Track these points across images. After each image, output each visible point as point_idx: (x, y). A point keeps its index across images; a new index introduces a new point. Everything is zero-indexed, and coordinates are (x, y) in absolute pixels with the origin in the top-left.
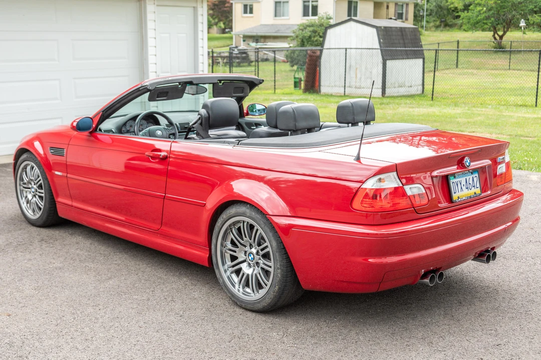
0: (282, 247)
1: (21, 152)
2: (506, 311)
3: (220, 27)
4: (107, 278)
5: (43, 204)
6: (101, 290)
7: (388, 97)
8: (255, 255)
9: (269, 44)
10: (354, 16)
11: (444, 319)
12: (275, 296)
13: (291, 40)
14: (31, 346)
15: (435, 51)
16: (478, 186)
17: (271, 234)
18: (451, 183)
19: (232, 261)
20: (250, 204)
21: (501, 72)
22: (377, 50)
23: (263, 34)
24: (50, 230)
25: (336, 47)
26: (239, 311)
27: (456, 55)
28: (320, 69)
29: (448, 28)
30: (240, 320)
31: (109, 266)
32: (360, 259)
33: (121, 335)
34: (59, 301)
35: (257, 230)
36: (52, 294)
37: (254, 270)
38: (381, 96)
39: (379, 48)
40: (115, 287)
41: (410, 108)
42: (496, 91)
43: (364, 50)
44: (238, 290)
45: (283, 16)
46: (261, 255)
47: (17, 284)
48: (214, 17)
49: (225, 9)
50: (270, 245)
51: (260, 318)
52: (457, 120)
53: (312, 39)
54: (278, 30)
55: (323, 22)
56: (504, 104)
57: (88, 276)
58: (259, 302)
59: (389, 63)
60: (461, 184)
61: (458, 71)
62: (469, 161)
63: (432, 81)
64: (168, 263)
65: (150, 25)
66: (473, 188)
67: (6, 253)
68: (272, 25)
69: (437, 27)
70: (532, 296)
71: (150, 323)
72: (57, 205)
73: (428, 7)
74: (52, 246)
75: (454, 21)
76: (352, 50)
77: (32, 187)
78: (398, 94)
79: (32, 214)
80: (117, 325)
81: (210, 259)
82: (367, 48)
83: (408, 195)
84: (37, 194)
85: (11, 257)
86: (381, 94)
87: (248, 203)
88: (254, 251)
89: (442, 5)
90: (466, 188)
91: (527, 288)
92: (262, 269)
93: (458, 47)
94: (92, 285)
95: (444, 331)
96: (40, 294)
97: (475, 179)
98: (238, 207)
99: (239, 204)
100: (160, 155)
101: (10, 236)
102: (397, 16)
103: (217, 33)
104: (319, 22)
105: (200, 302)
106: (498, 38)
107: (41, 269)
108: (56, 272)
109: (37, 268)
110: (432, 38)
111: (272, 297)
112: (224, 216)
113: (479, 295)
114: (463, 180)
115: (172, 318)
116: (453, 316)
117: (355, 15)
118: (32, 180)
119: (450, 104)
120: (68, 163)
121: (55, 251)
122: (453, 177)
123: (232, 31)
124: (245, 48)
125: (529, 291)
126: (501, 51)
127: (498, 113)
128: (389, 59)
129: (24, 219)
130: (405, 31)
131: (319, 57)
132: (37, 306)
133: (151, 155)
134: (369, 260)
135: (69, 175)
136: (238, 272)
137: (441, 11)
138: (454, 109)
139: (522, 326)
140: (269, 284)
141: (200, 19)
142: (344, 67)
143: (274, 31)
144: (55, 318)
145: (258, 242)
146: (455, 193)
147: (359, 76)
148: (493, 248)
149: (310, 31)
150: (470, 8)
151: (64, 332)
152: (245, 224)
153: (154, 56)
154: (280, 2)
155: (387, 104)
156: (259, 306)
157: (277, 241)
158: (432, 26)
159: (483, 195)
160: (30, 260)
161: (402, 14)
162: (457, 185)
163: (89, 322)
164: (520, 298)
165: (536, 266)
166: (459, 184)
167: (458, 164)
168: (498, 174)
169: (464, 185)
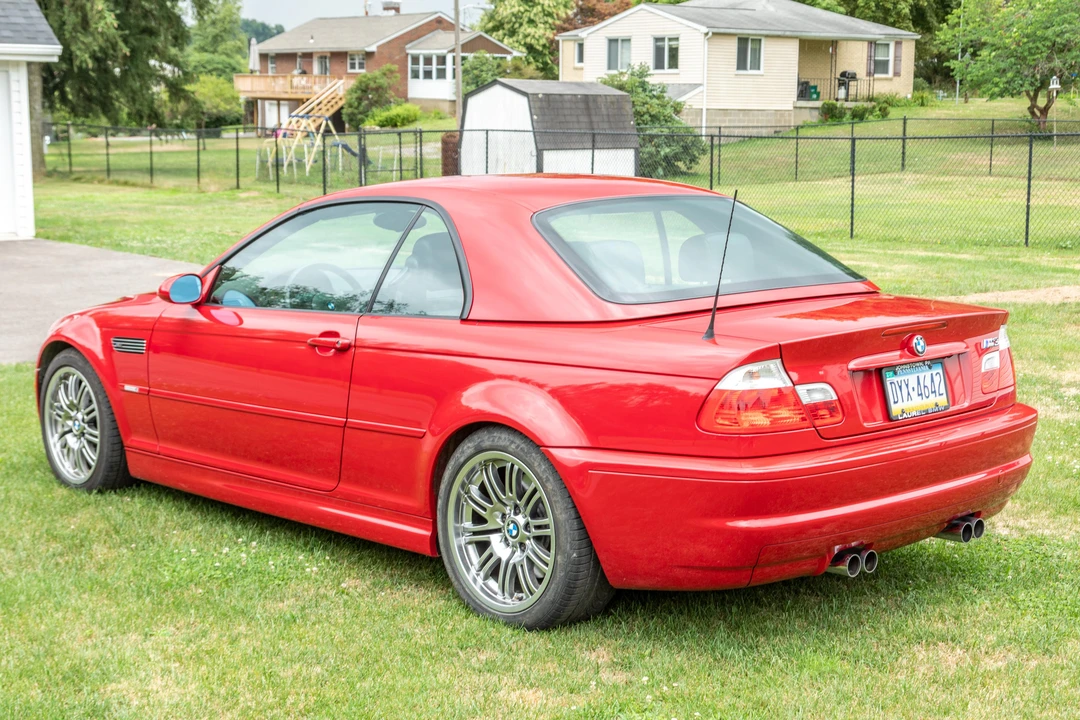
5: (95, 457)
16: (943, 390)
18: (888, 383)
22: (528, 133)
28: (460, 165)
37: (513, 554)
39: (531, 129)
44: (474, 580)
46: (533, 533)
59: (549, 155)
60: (907, 385)
62: (922, 343)
66: (932, 396)
72: (127, 453)
81: (434, 538)
83: (804, 402)
84: (84, 436)
88: (520, 520)
90: (919, 395)
97: (937, 379)
100: (337, 342)
106: (1038, 113)
114: (912, 379)
120: (150, 368)
122: (891, 373)
128: (549, 150)
130: (594, 101)
131: (459, 144)
133: (321, 343)
135: (152, 392)
145: (532, 510)
146: (895, 403)
148: (976, 514)
159: (952, 409)
161: (886, 62)
162: (900, 387)
166: (904, 386)
167: (902, 349)
168: (983, 370)
169: (913, 389)
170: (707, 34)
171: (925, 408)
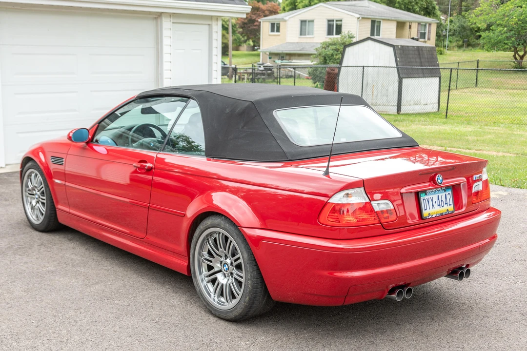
0: (253, 259)
1: (27, 160)
2: (477, 329)
3: (249, 44)
4: (95, 282)
5: (44, 210)
6: (87, 294)
7: (403, 114)
8: (230, 266)
9: (294, 61)
10: (376, 35)
11: (413, 334)
12: (246, 307)
13: (314, 58)
14: (8, 346)
15: (450, 70)
16: (451, 202)
17: (243, 246)
18: (422, 199)
19: (209, 271)
20: (225, 216)
21: (520, 92)
22: (393, 68)
23: (288, 52)
24: (51, 234)
25: (354, 65)
26: (213, 319)
27: (476, 74)
28: (338, 86)
29: (470, 48)
30: (212, 328)
31: (98, 272)
32: (326, 273)
33: (95, 339)
34: (44, 303)
35: (231, 242)
36: (40, 297)
37: (228, 280)
38: (396, 113)
39: (395, 66)
40: (100, 292)
41: (422, 125)
42: (512, 110)
43: (381, 68)
44: (214, 299)
45: (308, 35)
46: (234, 265)
47: (9, 286)
48: (244, 35)
49: (254, 27)
50: (242, 256)
51: (232, 328)
52: (467, 138)
53: (335, 57)
54: (303, 48)
55: (346, 41)
56: (516, 123)
57: (76, 280)
58: (231, 312)
59: (405, 81)
60: (432, 201)
61: (476, 90)
62: (441, 179)
63: (447, 99)
64: (155, 271)
65: (166, 41)
66: (445, 206)
67: (5, 256)
68: (297, 43)
69: (460, 47)
70: (507, 314)
71: (125, 327)
72: (57, 211)
73: (452, 27)
74: (49, 250)
75: (477, 41)
76: (369, 68)
77: (36, 194)
78: (413, 112)
79: (36, 219)
80: (94, 328)
81: (189, 267)
82: (383, 66)
83: (376, 210)
84: (39, 201)
85: (9, 259)
86: (396, 111)
87: (223, 215)
88: (228, 261)
89: (465, 25)
90: (438, 205)
91: (502, 307)
92: (235, 279)
93: (478, 67)
94: (79, 289)
95: (410, 347)
96: (28, 296)
97: (448, 197)
98: (214, 218)
99: (215, 216)
100: (146, 166)
101: (13, 239)
102: (419, 36)
103: (247, 50)
104: (341, 41)
105: (178, 309)
106: (518, 58)
107: (34, 272)
108: (48, 275)
109: (31, 271)
110: (453, 57)
111: (243, 307)
112: (201, 227)
113: (453, 311)
114: (435, 197)
115: (147, 324)
116: (422, 332)
117: (378, 34)
118: (36, 187)
119: (463, 123)
120: (66, 172)
121: (51, 255)
122: (424, 194)
123: (259, 49)
124: (271, 65)
125: (505, 309)
126: (520, 71)
127: (509, 132)
128: (405, 78)
129: (29, 224)
130: (422, 50)
131: (338, 74)
132: (23, 307)
133: (139, 166)
134: (335, 274)
135: (67, 184)
136: (214, 281)
137: (465, 31)
138: (466, 127)
139: (490, 345)
140: (241, 293)
141: (214, 36)
142: (361, 85)
143: (299, 49)
144: (37, 319)
145: (231, 253)
146: (425, 210)
147: (375, 93)
148: (467, 266)
149: (333, 50)
150: (491, 28)
151: (42, 333)
152: (221, 235)
153: (170, 71)
154: (305, 21)
155: (401, 121)
156: (231, 315)
157: (248, 253)
158: (455, 46)
159: (456, 212)
160: (26, 263)
161: (425, 33)
162: (428, 202)
163: (68, 325)
164: (494, 317)
165: (516, 285)
166: (430, 201)
167: (430, 181)
168: (473, 192)
169: (435, 202)
170: (358, 18)
171: (441, 213)
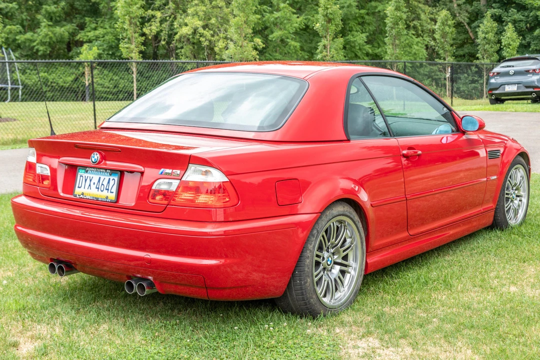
16: (114, 190)
18: (79, 176)
60: (91, 180)
62: (96, 157)
66: (105, 191)
83: (38, 173)
90: (96, 188)
97: (112, 182)
114: (95, 178)
122: (83, 170)
146: (79, 187)
162: (86, 180)
166: (88, 180)
169: (94, 183)
171: (98, 197)
